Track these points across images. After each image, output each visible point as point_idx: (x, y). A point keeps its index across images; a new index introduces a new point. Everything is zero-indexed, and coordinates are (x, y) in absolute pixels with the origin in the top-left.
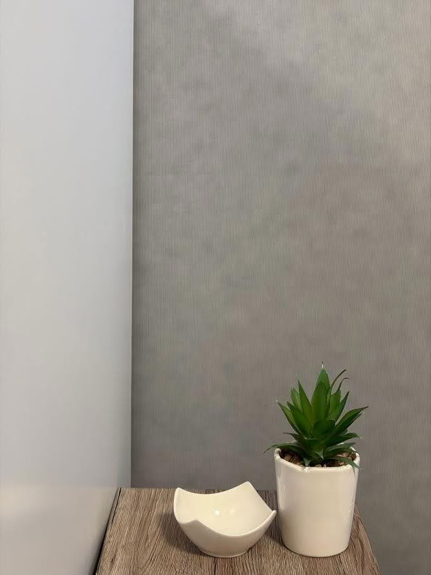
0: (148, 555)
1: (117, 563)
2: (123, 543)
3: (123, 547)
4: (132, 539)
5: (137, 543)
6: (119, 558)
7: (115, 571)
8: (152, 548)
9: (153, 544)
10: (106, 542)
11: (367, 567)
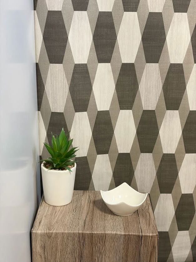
0: (56, 220)
1: (42, 223)
2: (45, 214)
3: (45, 216)
4: (49, 213)
5: (51, 214)
6: (43, 221)
7: (40, 227)
8: (58, 216)
9: (58, 215)
10: (37, 214)
11: (151, 226)
